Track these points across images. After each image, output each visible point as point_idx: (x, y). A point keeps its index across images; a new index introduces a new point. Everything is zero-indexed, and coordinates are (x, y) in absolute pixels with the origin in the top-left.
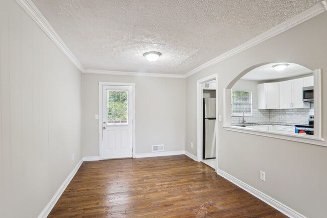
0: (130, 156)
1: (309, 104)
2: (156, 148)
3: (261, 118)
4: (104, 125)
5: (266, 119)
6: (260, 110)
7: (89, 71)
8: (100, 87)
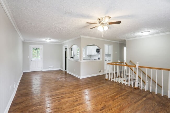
0: (41, 70)
1: (98, 53)
2: (50, 68)
3: (88, 57)
4: (31, 60)
5: (89, 58)
6: (87, 55)
7: (25, 41)
8: (30, 47)
